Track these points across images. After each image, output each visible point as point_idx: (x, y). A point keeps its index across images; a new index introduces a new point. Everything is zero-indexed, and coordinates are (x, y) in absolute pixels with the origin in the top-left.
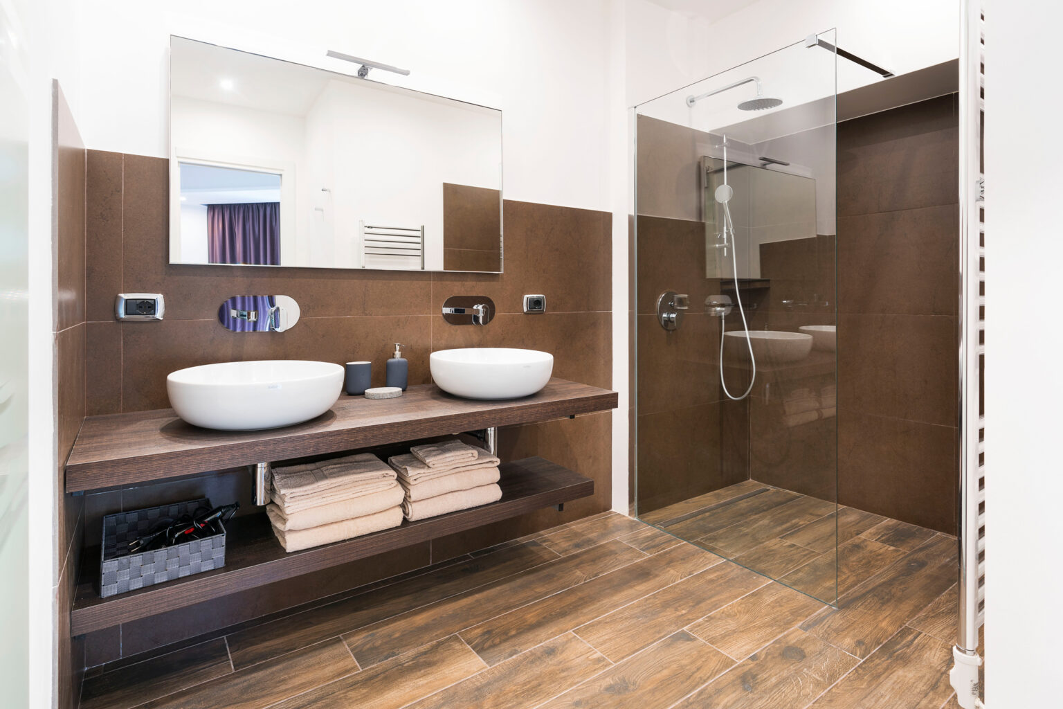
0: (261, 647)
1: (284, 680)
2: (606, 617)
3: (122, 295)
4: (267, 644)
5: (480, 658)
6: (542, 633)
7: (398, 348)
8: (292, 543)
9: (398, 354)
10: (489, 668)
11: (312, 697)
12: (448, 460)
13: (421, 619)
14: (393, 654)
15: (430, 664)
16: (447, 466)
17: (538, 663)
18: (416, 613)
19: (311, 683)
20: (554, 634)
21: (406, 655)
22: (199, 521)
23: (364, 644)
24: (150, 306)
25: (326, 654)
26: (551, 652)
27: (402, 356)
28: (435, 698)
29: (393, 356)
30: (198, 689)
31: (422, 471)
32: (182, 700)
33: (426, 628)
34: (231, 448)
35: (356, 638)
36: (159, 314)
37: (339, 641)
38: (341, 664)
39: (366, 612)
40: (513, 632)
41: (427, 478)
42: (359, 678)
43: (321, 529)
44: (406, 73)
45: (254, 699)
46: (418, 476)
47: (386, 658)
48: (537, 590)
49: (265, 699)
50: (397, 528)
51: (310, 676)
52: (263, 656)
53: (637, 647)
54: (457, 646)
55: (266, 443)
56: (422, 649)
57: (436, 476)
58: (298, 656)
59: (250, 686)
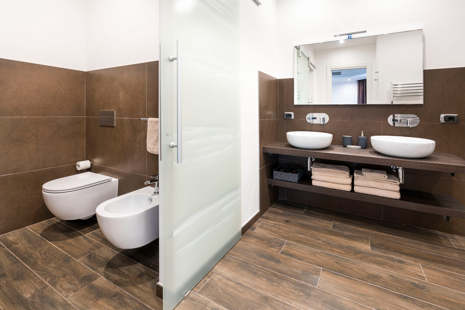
0: (312, 212)
1: (312, 220)
2: (447, 272)
3: (285, 113)
4: (314, 212)
5: (370, 247)
6: (405, 257)
7: (362, 133)
8: (314, 183)
9: (362, 135)
10: (370, 250)
11: (314, 226)
12: (372, 175)
13: (361, 229)
14: (344, 231)
15: (351, 239)
16: (371, 177)
17: (391, 260)
18: (362, 227)
19: (317, 224)
20: (410, 260)
21: (346, 233)
22: (295, 170)
23: (337, 225)
24: (290, 115)
25: (326, 221)
26: (401, 262)
27: (364, 136)
28: (345, 245)
29: (361, 135)
30: (294, 212)
31: (360, 176)
32: (290, 212)
33: (361, 232)
34: (293, 150)
35: (337, 223)
36: (293, 117)
37: (332, 221)
38: (327, 225)
39: (346, 219)
40: (392, 250)
41: (362, 179)
42: (329, 230)
43: (322, 182)
44: (365, 32)
45: (303, 219)
46: (358, 177)
47: (340, 230)
48: (421, 247)
49: (305, 221)
50: (348, 192)
51: (318, 223)
52: (311, 214)
53: (450, 287)
54: (366, 241)
55: (301, 151)
56: (353, 235)
57: (366, 179)
58: (318, 218)
59: (304, 217)
